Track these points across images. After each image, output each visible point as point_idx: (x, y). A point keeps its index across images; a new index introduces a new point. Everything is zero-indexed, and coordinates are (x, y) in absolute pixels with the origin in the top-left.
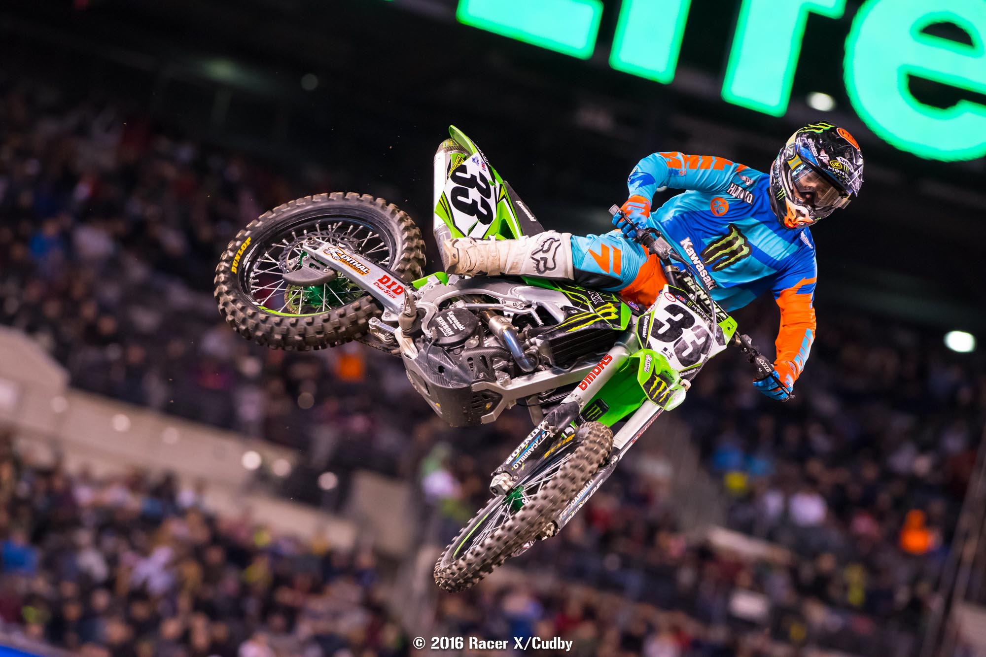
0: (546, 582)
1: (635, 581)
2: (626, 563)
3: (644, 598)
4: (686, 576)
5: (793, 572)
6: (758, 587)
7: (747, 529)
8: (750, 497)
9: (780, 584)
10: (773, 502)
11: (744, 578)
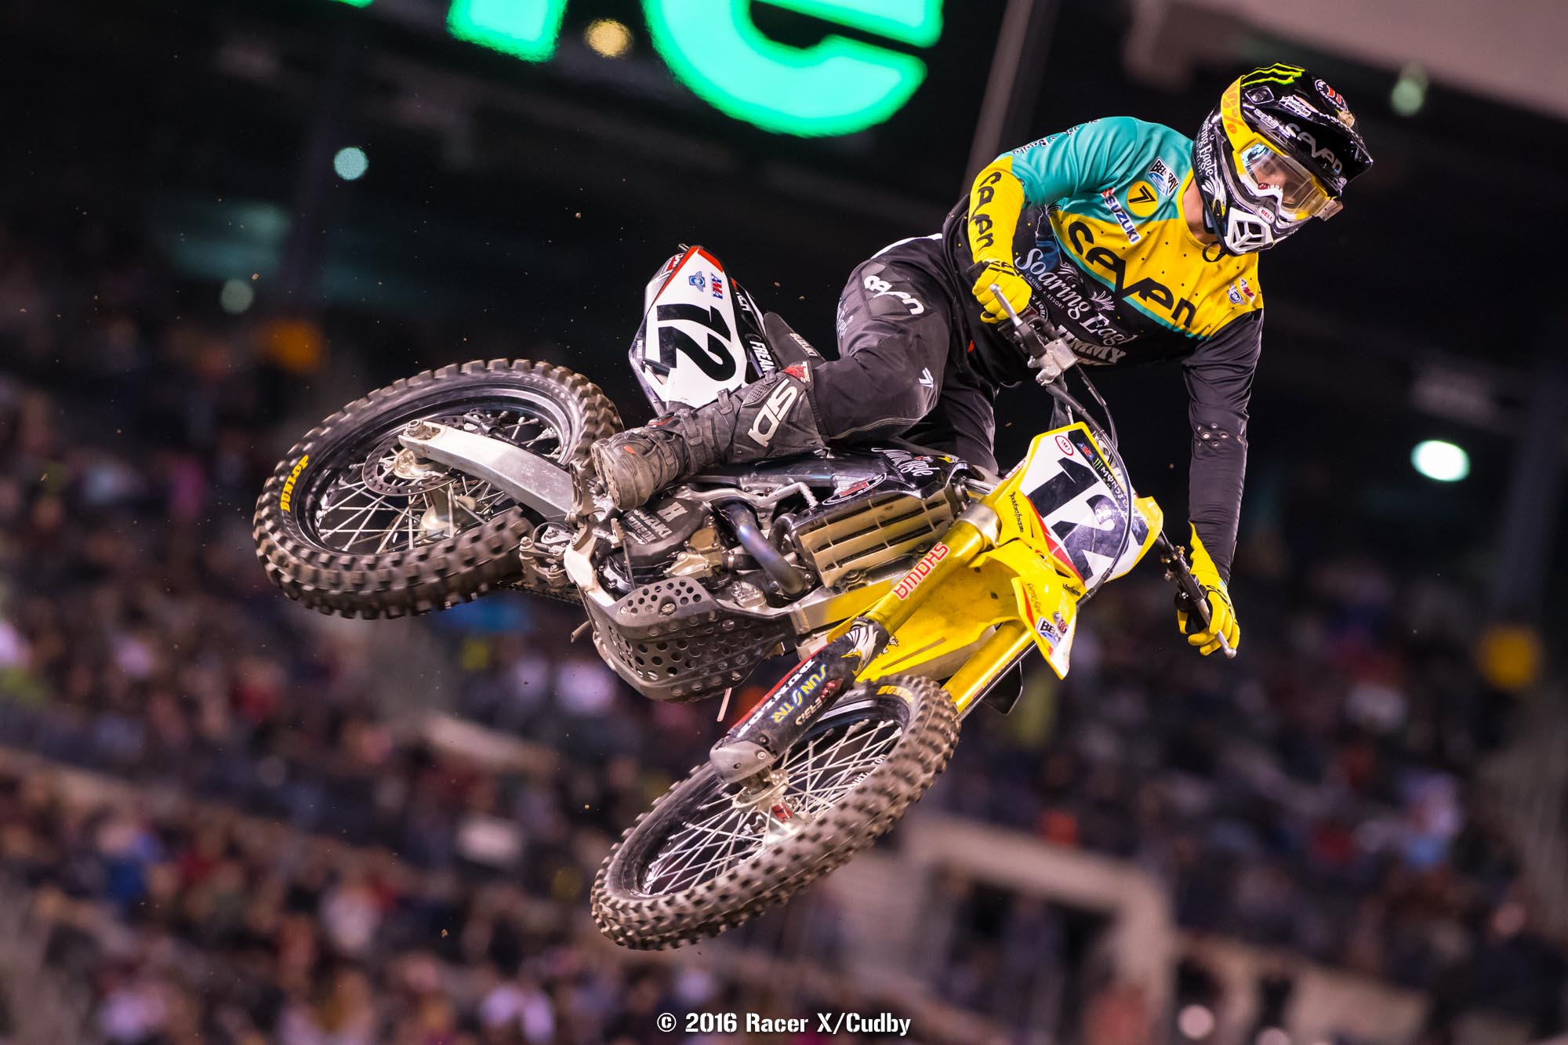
0: (167, 801)
1: (308, 801)
2: (296, 771)
3: (325, 827)
4: (390, 795)
5: (561, 789)
6: (504, 809)
7: (487, 717)
8: (496, 669)
9: (539, 807)
10: (529, 676)
11: (482, 795)
